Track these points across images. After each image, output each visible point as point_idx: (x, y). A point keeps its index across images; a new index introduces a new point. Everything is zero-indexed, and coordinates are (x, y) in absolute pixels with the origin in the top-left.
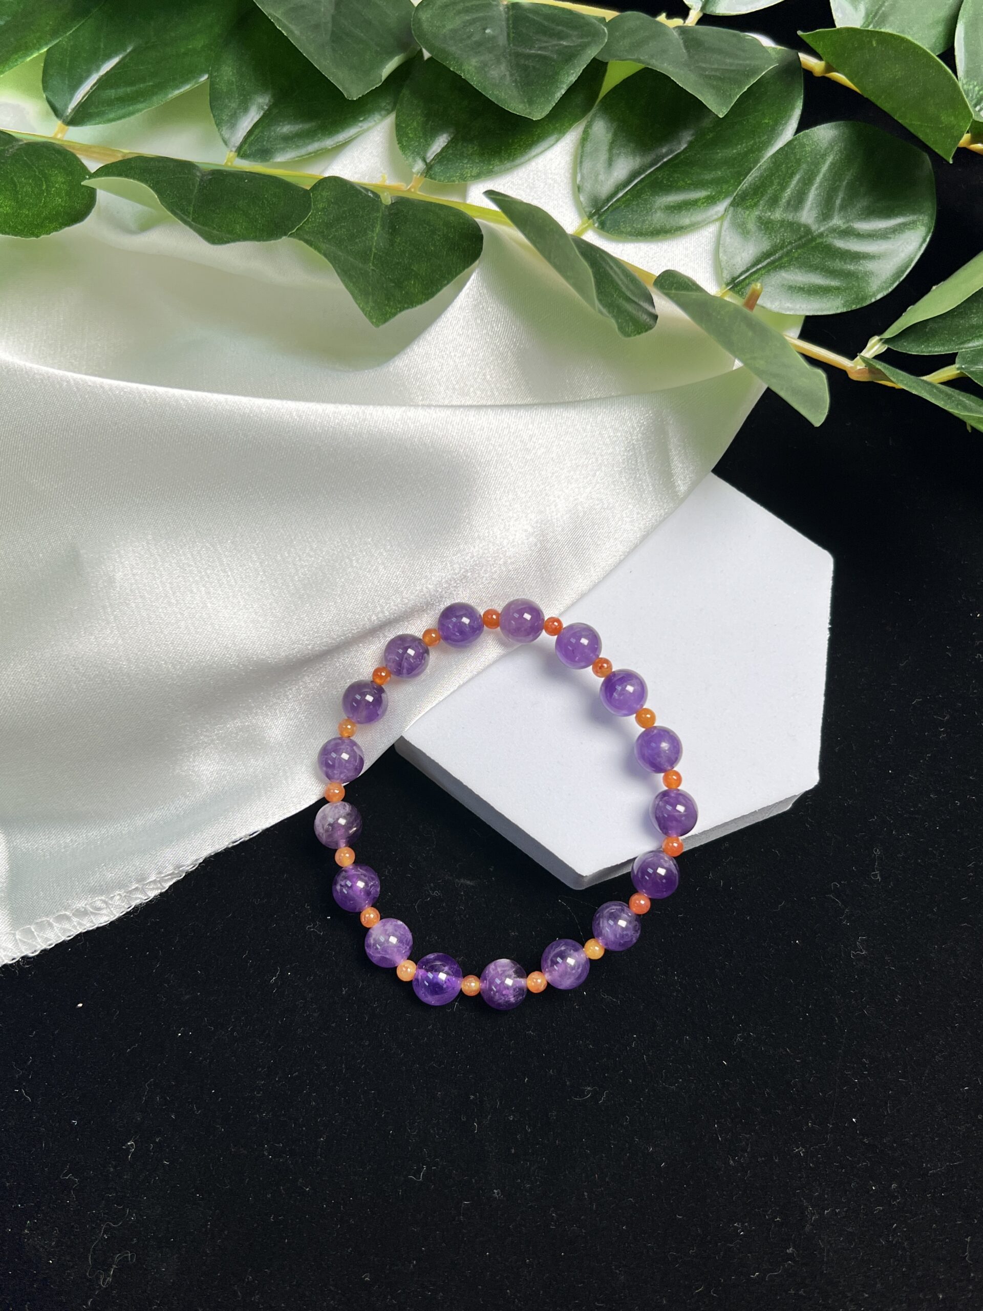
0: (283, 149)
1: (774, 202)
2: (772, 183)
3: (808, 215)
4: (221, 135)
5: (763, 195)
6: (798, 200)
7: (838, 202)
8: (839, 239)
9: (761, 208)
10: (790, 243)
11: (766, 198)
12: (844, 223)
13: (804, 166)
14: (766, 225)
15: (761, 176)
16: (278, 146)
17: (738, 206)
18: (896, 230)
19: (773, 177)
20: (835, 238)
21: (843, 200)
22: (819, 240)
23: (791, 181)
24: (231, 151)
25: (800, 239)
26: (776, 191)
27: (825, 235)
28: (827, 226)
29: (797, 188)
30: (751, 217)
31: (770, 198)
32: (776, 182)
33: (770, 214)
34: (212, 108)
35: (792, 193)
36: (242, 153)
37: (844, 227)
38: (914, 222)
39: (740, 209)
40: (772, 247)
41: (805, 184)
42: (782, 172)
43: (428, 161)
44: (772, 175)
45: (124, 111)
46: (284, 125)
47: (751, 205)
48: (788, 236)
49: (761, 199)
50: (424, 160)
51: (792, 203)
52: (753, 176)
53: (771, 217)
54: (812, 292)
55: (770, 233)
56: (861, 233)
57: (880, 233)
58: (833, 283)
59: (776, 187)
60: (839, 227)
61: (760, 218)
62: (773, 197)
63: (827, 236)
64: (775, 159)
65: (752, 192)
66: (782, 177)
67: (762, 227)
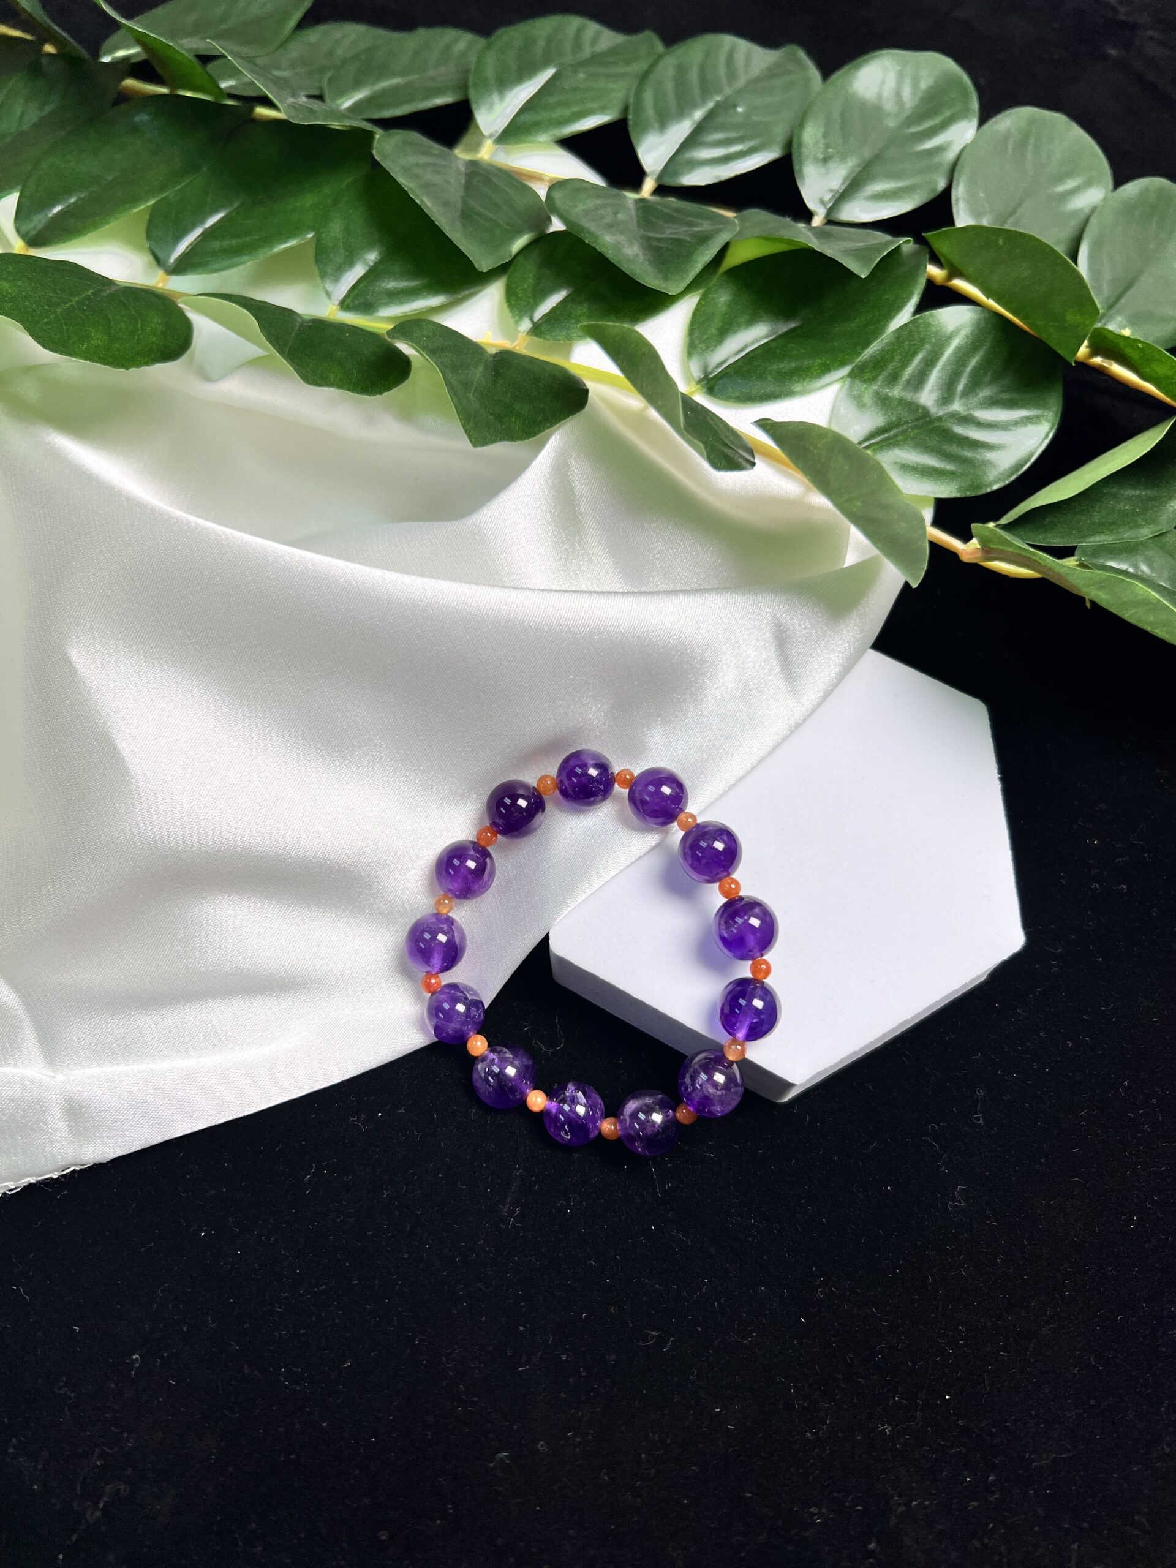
0: (386, 305)
1: (894, 378)
2: (893, 358)
3: (928, 397)
4: (324, 287)
5: (882, 371)
6: (919, 381)
7: (960, 387)
8: (958, 425)
9: (879, 383)
10: (907, 422)
11: (885, 374)
12: (965, 410)
13: (928, 346)
14: (883, 401)
15: (882, 350)
16: (383, 301)
17: (856, 377)
18: (1017, 423)
19: (895, 354)
20: (954, 423)
21: (966, 386)
22: (937, 424)
23: (912, 360)
24: (334, 304)
25: (917, 420)
26: (896, 368)
27: (943, 419)
28: (946, 411)
29: (919, 368)
30: (868, 392)
31: (890, 374)
32: (897, 358)
33: (888, 391)
34: (317, 261)
35: (913, 373)
36: (344, 306)
37: (964, 413)
38: (1037, 417)
39: (857, 382)
40: (888, 424)
41: (928, 365)
42: (904, 349)
43: (536, 320)
44: (894, 350)
45: (229, 262)
46: (389, 281)
47: (869, 379)
48: (905, 415)
49: (880, 374)
50: (531, 319)
51: (912, 382)
52: (875, 348)
53: (889, 394)
54: (925, 473)
55: (887, 410)
56: (982, 422)
57: (1001, 424)
58: (949, 467)
59: (897, 364)
60: (959, 413)
61: (877, 393)
62: (893, 374)
63: (946, 421)
64: (898, 334)
65: (871, 365)
66: (904, 354)
67: (879, 402)
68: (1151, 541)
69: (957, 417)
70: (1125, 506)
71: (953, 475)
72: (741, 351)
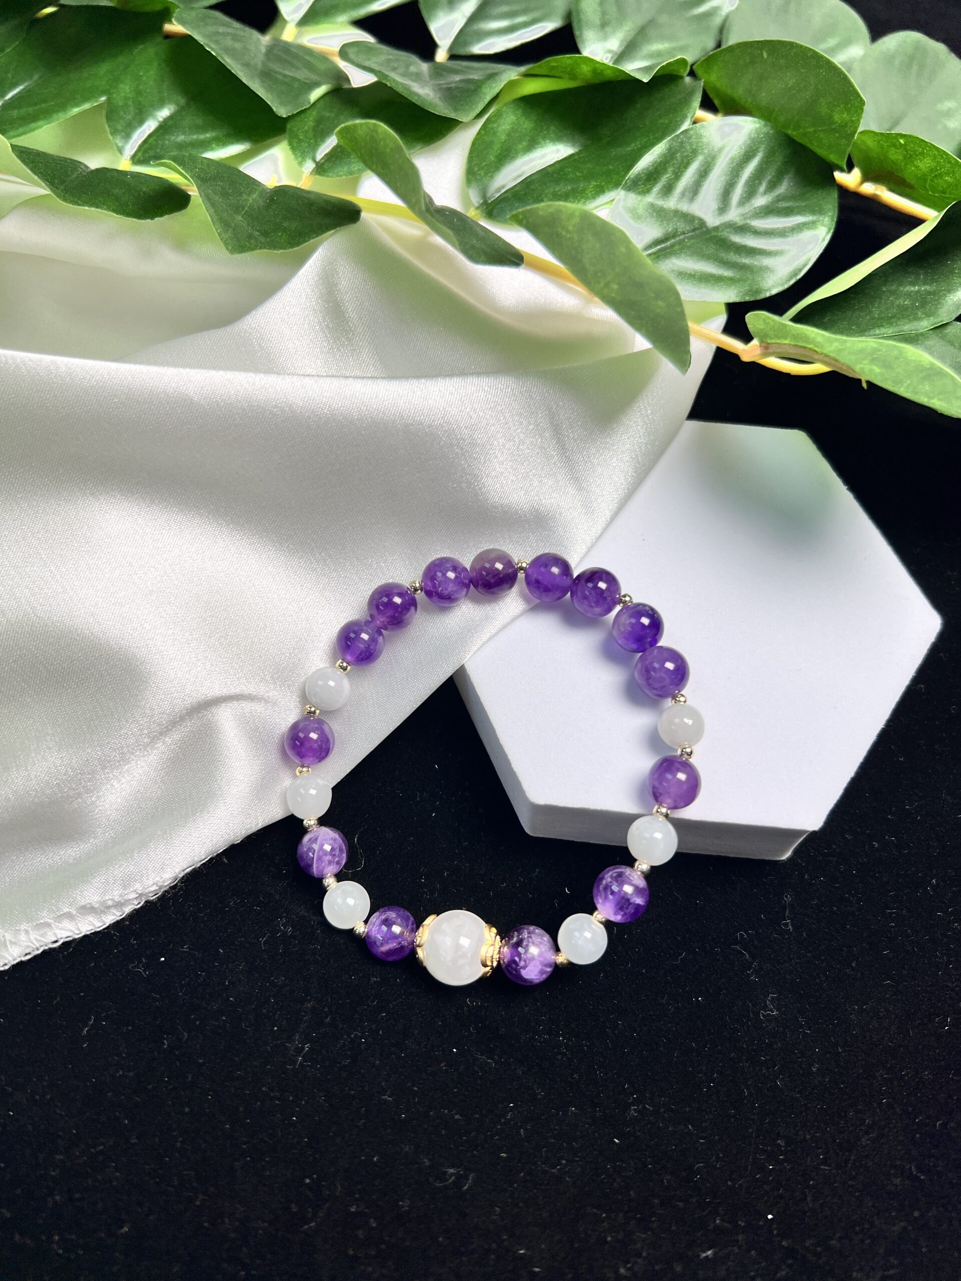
1: (668, 190)
2: (666, 170)
3: (704, 207)
4: (116, 144)
5: (657, 183)
6: (694, 190)
7: (736, 196)
8: (734, 234)
9: (653, 195)
10: (683, 233)
11: (659, 185)
12: (741, 219)
13: (700, 158)
14: (659, 213)
15: (655, 162)
16: (172, 154)
17: (629, 190)
18: (796, 229)
19: (667, 165)
20: (730, 233)
21: (742, 194)
22: (715, 234)
23: (686, 172)
24: (127, 159)
25: (694, 230)
26: (670, 180)
27: (721, 229)
28: (723, 221)
29: (692, 180)
30: (642, 204)
31: (664, 186)
32: (670, 170)
33: (663, 203)
34: (109, 121)
35: (687, 184)
36: (136, 160)
37: (740, 223)
38: (814, 223)
39: (631, 194)
40: (665, 234)
41: (702, 176)
42: (677, 160)
43: (318, 160)
46: (178, 135)
47: (643, 191)
48: (681, 226)
49: (653, 186)
50: (314, 160)
51: (687, 193)
52: (647, 161)
53: (665, 206)
54: (703, 280)
55: (662, 221)
56: (759, 231)
57: (778, 231)
58: (728, 273)
59: (670, 176)
60: (736, 223)
61: (652, 205)
62: (667, 186)
63: (723, 230)
64: (670, 146)
65: (645, 178)
66: (676, 166)
67: (655, 214)
68: (930, 332)
69: (734, 227)
70: (904, 301)
71: (731, 281)
72: (520, 176)
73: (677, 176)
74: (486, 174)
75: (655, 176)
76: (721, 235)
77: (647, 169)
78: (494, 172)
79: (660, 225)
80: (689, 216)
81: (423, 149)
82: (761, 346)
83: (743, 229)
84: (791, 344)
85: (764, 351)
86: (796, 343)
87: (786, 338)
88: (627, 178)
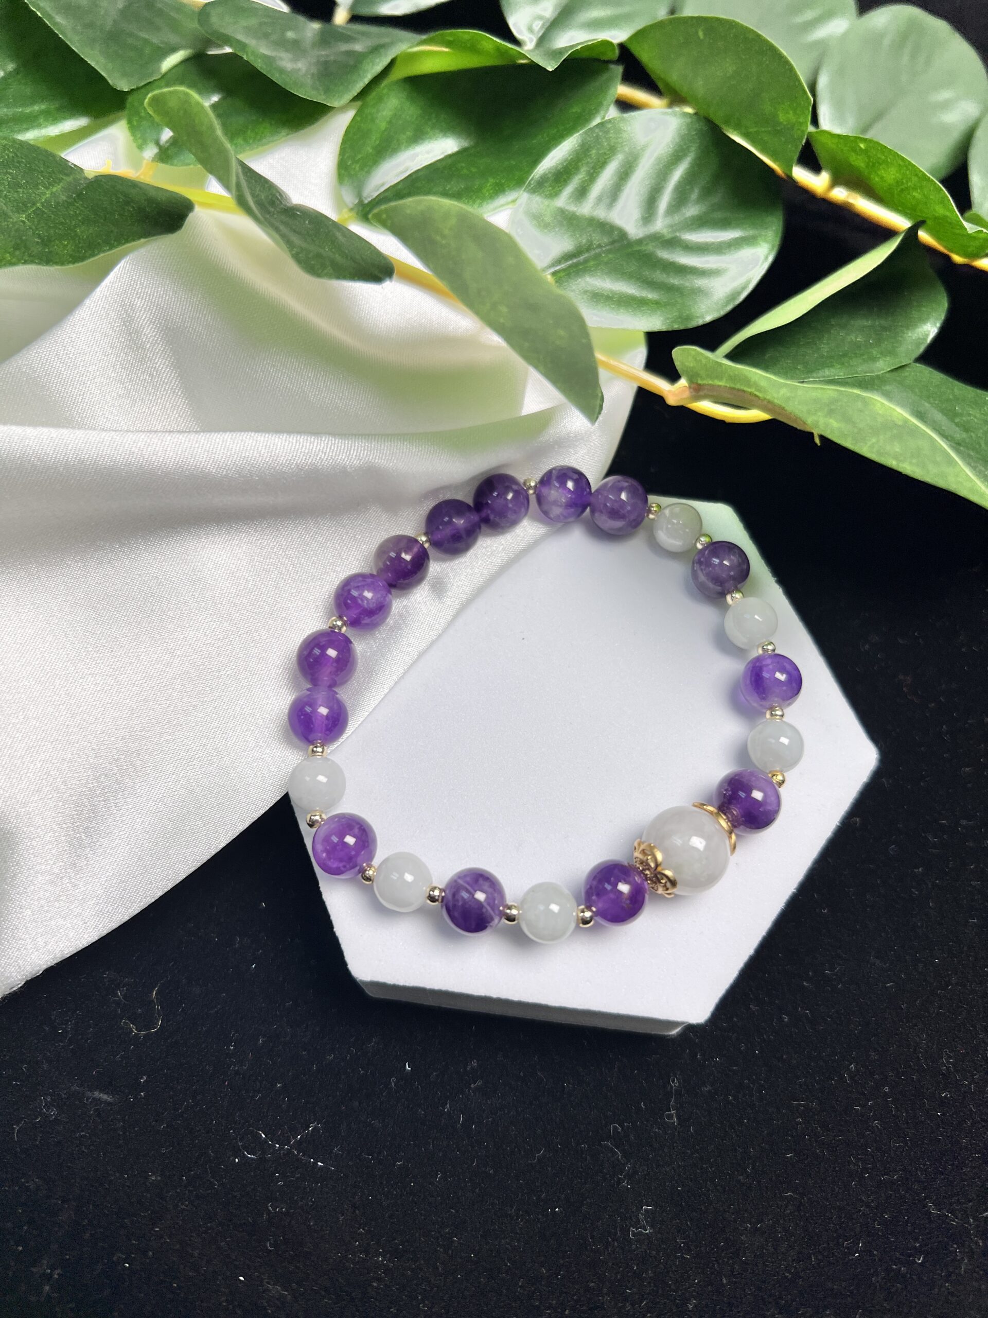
1: (581, 193)
2: (578, 171)
3: (625, 214)
5: (566, 185)
6: (613, 195)
7: (663, 205)
8: (664, 249)
9: (564, 198)
10: (598, 247)
11: (570, 188)
12: (668, 233)
13: (620, 156)
14: (569, 222)
15: (564, 162)
17: (534, 192)
19: (580, 164)
20: (658, 247)
21: (670, 203)
22: (637, 248)
23: (601, 173)
25: (612, 243)
26: (584, 180)
27: (644, 242)
28: (648, 233)
29: (612, 180)
31: (576, 189)
32: (583, 169)
33: (575, 207)
35: (604, 187)
37: (668, 236)
38: (755, 238)
39: (536, 198)
40: (577, 247)
41: (621, 179)
42: (591, 158)
43: (161, 145)
47: (550, 194)
48: (598, 238)
49: (564, 188)
50: (157, 143)
51: (605, 198)
52: (556, 158)
53: (577, 212)
54: (623, 304)
55: (573, 231)
56: (690, 246)
57: (711, 246)
58: (651, 296)
59: (584, 177)
60: (663, 236)
61: (562, 211)
62: (580, 189)
63: (647, 244)
64: (582, 141)
65: (552, 178)
66: (591, 165)
67: (565, 222)
68: (888, 375)
69: (660, 240)
70: (856, 338)
71: (656, 305)
72: (402, 172)
73: (592, 177)
74: (362, 169)
75: (565, 177)
76: (645, 250)
77: (556, 167)
78: (371, 167)
79: (571, 236)
80: (607, 226)
81: (290, 136)
82: (690, 387)
83: (672, 243)
84: (726, 386)
85: (694, 393)
86: (733, 386)
87: (721, 379)
88: (531, 178)
